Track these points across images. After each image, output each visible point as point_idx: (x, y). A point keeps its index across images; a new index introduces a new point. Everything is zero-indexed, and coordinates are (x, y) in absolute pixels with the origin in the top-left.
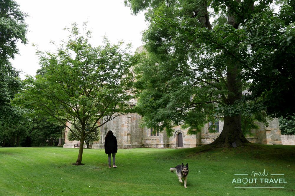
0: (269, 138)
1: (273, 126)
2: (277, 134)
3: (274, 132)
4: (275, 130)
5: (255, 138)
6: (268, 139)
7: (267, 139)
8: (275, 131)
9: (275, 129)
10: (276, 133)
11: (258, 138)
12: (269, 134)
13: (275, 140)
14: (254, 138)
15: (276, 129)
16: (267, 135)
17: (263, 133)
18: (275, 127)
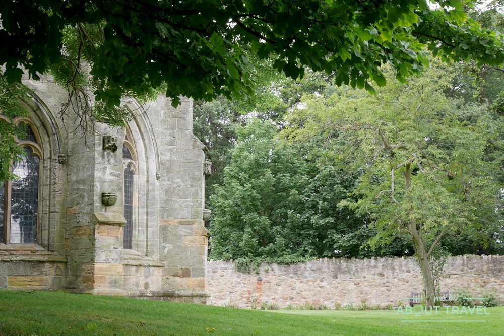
0: (107, 261)
1: (177, 205)
2: (187, 243)
3: (180, 237)
4: (181, 227)
5: (53, 262)
6: (106, 266)
7: (97, 266)
8: (183, 230)
9: (181, 223)
10: (187, 241)
11: (66, 263)
12: (111, 240)
13: (176, 275)
14: (46, 259)
15: (189, 223)
16: (97, 245)
17: (84, 237)
18: (186, 214)
